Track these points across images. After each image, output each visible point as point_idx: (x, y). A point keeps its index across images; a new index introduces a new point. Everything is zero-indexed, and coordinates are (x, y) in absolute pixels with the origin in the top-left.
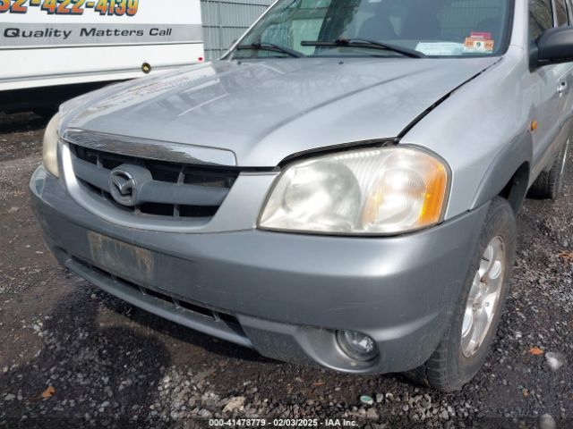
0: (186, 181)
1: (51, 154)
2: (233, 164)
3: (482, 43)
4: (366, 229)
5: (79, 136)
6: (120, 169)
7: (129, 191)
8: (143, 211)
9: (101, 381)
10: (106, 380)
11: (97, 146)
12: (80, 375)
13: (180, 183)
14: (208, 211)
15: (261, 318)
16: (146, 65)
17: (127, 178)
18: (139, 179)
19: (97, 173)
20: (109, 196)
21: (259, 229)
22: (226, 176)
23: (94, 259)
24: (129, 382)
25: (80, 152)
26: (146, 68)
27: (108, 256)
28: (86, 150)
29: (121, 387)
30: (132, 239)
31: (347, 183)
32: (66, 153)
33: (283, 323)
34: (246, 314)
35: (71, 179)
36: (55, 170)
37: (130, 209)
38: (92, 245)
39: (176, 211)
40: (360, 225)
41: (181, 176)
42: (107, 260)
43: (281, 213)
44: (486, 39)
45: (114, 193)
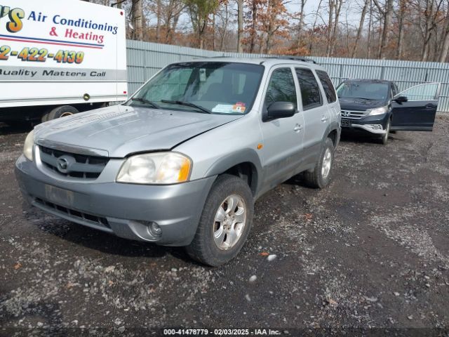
0: (90, 163)
1: (29, 150)
2: (107, 155)
3: (240, 108)
4: (157, 182)
5: (43, 142)
6: (62, 157)
7: (65, 167)
8: (71, 176)
9: (46, 262)
10: (48, 261)
11: (52, 147)
12: (34, 260)
13: (87, 164)
14: (95, 175)
15: (116, 218)
16: (87, 95)
17: (65, 161)
18: (70, 162)
19: (52, 159)
20: (56, 170)
21: (116, 182)
22: (104, 160)
23: (47, 197)
24: (59, 262)
25: (44, 150)
26: (86, 97)
27: (54, 196)
28: (47, 148)
29: (55, 265)
30: (65, 186)
31: (153, 166)
32: (37, 150)
33: (124, 219)
34: (109, 217)
35: (39, 162)
36: (30, 157)
37: (65, 175)
38: (46, 191)
39: (84, 176)
40: (154, 181)
41: (87, 161)
42: (54, 198)
43: (126, 175)
44: (243, 106)
45: (59, 167)
